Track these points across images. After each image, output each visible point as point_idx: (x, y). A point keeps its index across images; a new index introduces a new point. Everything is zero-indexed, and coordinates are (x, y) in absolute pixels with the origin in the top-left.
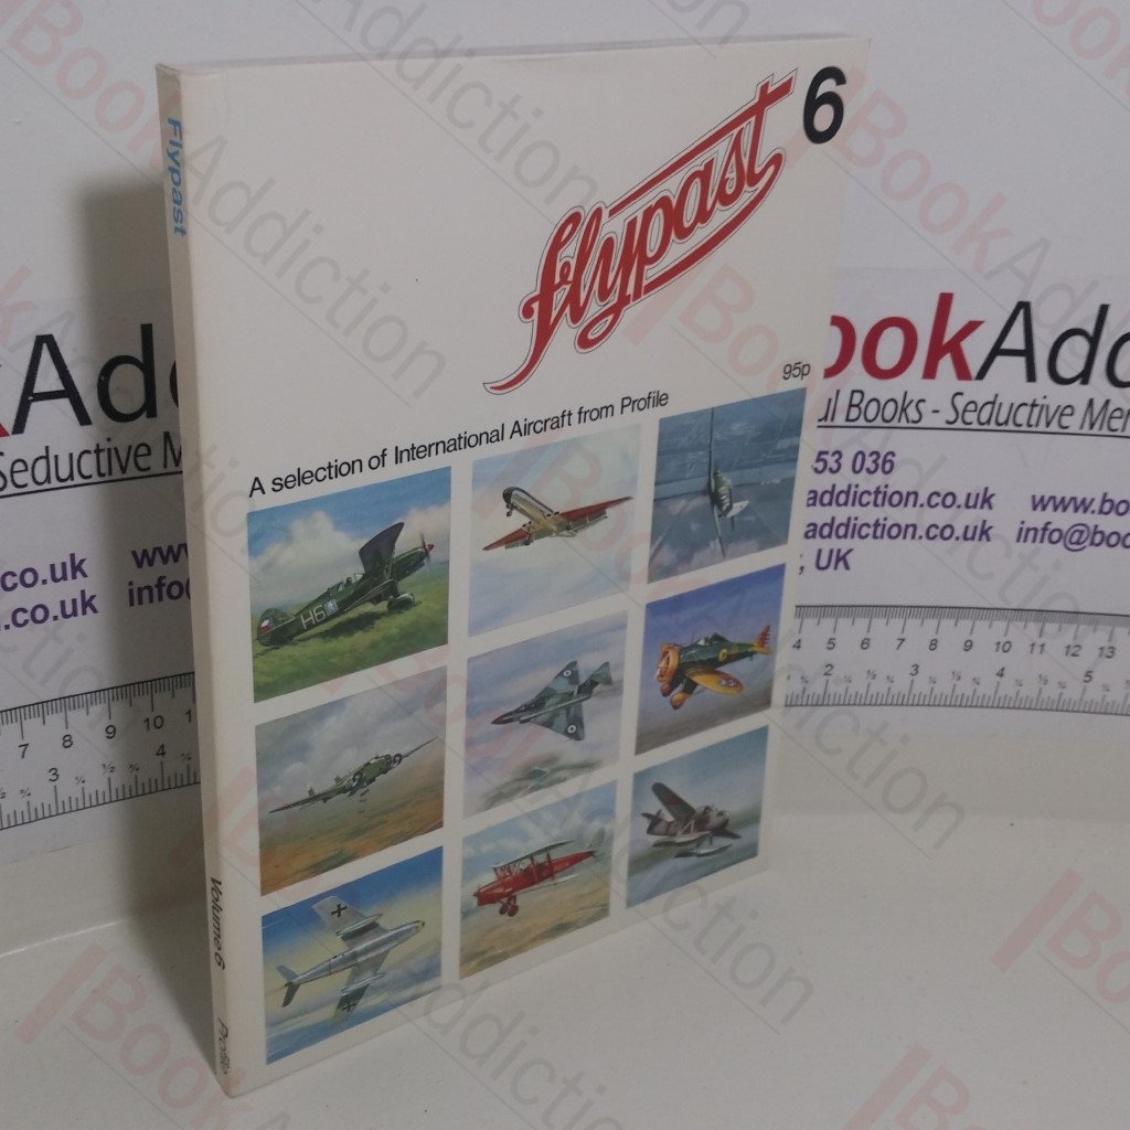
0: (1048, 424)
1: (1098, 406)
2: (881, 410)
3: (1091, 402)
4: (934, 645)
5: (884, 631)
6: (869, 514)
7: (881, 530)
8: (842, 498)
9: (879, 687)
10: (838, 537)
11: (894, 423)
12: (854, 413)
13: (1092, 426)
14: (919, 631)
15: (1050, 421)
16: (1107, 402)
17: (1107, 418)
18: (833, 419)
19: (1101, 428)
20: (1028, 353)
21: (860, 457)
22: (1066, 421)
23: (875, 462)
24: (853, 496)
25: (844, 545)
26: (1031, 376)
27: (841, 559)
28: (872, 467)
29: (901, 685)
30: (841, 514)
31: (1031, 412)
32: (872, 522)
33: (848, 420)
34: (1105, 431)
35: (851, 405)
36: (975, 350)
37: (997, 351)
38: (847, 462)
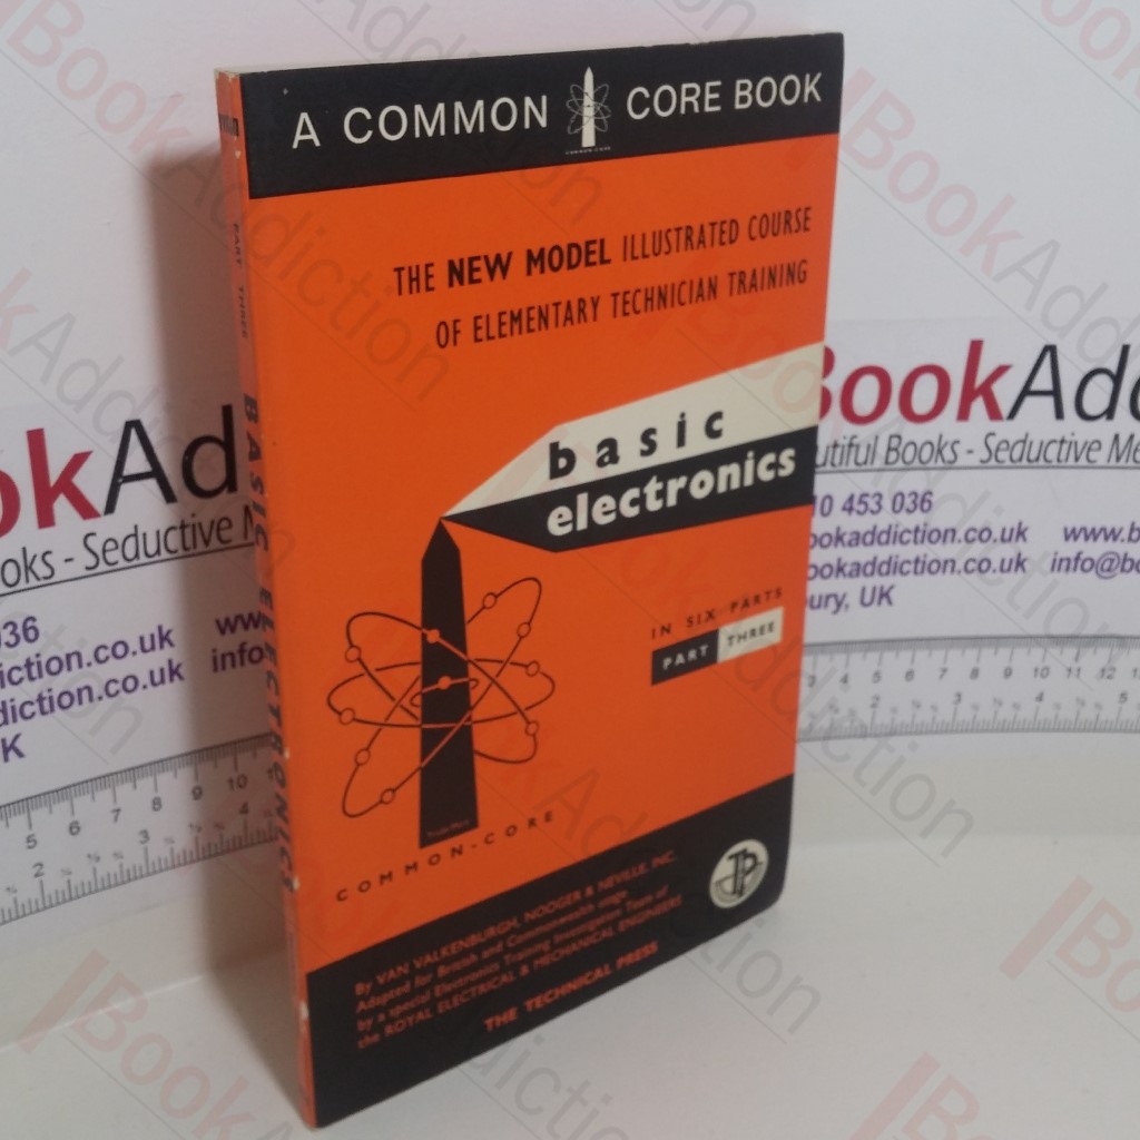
0: (1077, 459)
1: (1123, 441)
2: (918, 452)
3: (1117, 437)
4: (975, 673)
5: (927, 662)
6: (909, 552)
7: (922, 566)
8: (884, 537)
9: (924, 716)
10: (880, 574)
11: (931, 464)
12: (893, 456)
13: (1118, 459)
14: (961, 660)
15: (1078, 455)
16: (1132, 437)
17: (1132, 451)
18: (872, 462)
19: (1127, 460)
20: (1056, 393)
21: (899, 498)
22: (1093, 455)
23: (914, 502)
24: (892, 535)
25: (886, 582)
26: (1059, 414)
27: (885, 595)
28: (911, 507)
29: (945, 714)
30: (883, 553)
31: (1060, 449)
32: (912, 558)
33: (887, 462)
34: (1131, 463)
35: (889, 449)
36: (1005, 392)
37: (1026, 392)
38: (887, 503)
